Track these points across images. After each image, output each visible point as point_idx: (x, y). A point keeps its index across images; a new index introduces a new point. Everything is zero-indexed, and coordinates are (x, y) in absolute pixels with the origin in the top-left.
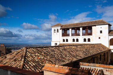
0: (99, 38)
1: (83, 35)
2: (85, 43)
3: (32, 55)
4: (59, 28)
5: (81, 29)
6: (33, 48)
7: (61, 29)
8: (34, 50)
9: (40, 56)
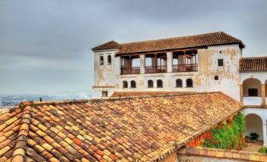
1: (174, 71)
2: (179, 90)
3: (53, 129)
4: (113, 53)
5: (169, 55)
6: (54, 104)
7: (117, 55)
8: (59, 112)
9: (81, 132)
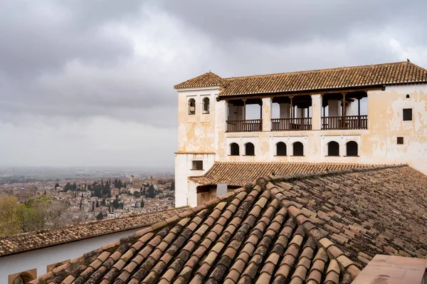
0: (400, 141)
1: (323, 128)
4: (213, 94)
5: (317, 99)
7: (220, 98)
